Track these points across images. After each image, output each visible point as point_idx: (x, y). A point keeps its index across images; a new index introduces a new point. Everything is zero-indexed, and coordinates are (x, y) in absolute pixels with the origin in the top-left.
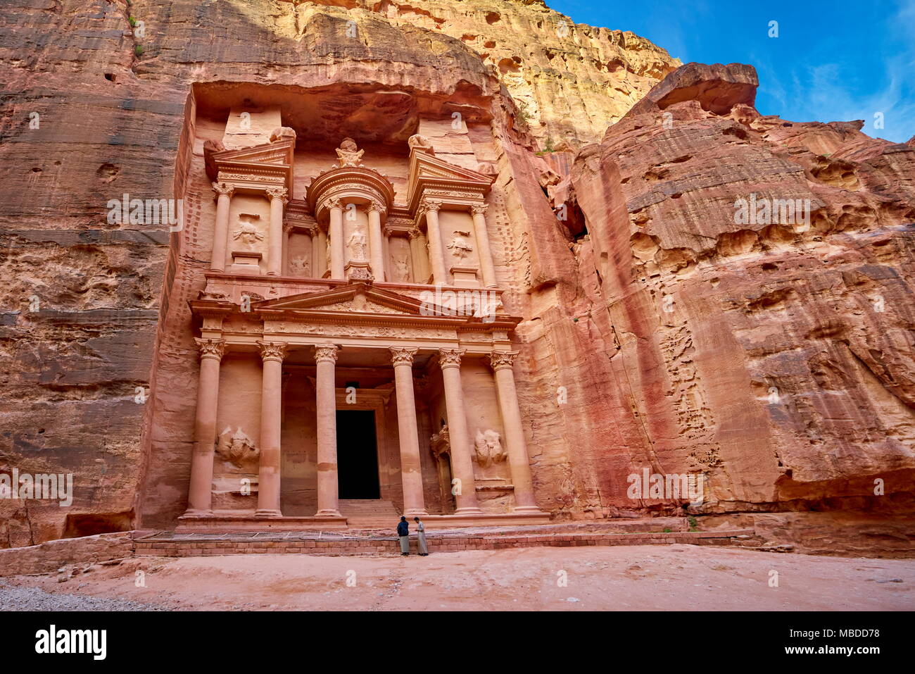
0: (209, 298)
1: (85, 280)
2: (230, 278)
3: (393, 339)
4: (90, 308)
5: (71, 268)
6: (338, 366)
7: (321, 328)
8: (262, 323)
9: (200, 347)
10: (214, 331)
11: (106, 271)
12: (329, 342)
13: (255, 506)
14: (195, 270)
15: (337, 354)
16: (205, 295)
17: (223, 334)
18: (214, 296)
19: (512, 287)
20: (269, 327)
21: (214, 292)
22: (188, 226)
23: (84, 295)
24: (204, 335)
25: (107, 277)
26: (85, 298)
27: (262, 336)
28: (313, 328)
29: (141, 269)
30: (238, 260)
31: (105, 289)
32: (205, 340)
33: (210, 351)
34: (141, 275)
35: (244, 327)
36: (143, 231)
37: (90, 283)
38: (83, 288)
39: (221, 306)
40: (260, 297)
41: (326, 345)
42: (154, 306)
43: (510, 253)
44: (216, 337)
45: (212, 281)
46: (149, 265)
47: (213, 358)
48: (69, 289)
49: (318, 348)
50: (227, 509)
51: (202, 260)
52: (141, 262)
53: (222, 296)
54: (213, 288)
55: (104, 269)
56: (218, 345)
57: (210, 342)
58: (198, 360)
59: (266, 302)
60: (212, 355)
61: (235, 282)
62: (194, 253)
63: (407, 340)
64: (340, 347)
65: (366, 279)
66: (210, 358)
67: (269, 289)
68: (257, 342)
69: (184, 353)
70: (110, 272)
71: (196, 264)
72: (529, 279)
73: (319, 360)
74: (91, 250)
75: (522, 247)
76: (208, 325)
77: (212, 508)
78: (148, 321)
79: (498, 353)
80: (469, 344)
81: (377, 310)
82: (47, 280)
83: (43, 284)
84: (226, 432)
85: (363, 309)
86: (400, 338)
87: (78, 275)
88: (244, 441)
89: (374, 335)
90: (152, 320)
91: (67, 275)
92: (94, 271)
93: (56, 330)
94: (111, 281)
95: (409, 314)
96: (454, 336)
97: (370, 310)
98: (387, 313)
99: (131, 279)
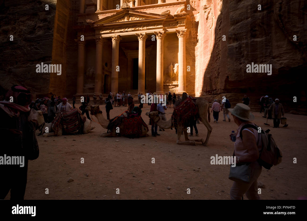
2: (85, 15)
8: (95, 31)
9: (77, 42)
12: (115, 35)
13: (94, 92)
16: (77, 23)
18: (80, 23)
20: (97, 32)
21: (80, 21)
24: (78, 38)
28: (110, 30)
30: (88, 7)
32: (78, 40)
38: (36, 28)
40: (92, 21)
45: (79, 17)
47: (81, 45)
48: (32, 29)
49: (112, 37)
51: (78, 9)
53: (82, 23)
59: (94, 23)
61: (86, 17)
63: (143, 30)
64: (119, 36)
65: (127, 7)
67: (97, 17)
68: (92, 38)
70: (41, 21)
71: (76, 11)
73: (112, 42)
74: (36, 14)
76: (79, 34)
78: (51, 37)
79: (179, 31)
80: (168, 28)
81: (133, 19)
82: (26, 27)
83: (25, 28)
84: (88, 69)
85: (127, 20)
86: (140, 30)
87: (34, 24)
88: (92, 72)
89: (131, 30)
90: (52, 36)
91: (31, 24)
92: (38, 22)
93: (29, 43)
94: (41, 25)
95: (144, 19)
96: (162, 26)
97: (130, 20)
98: (136, 20)
99: (47, 23)
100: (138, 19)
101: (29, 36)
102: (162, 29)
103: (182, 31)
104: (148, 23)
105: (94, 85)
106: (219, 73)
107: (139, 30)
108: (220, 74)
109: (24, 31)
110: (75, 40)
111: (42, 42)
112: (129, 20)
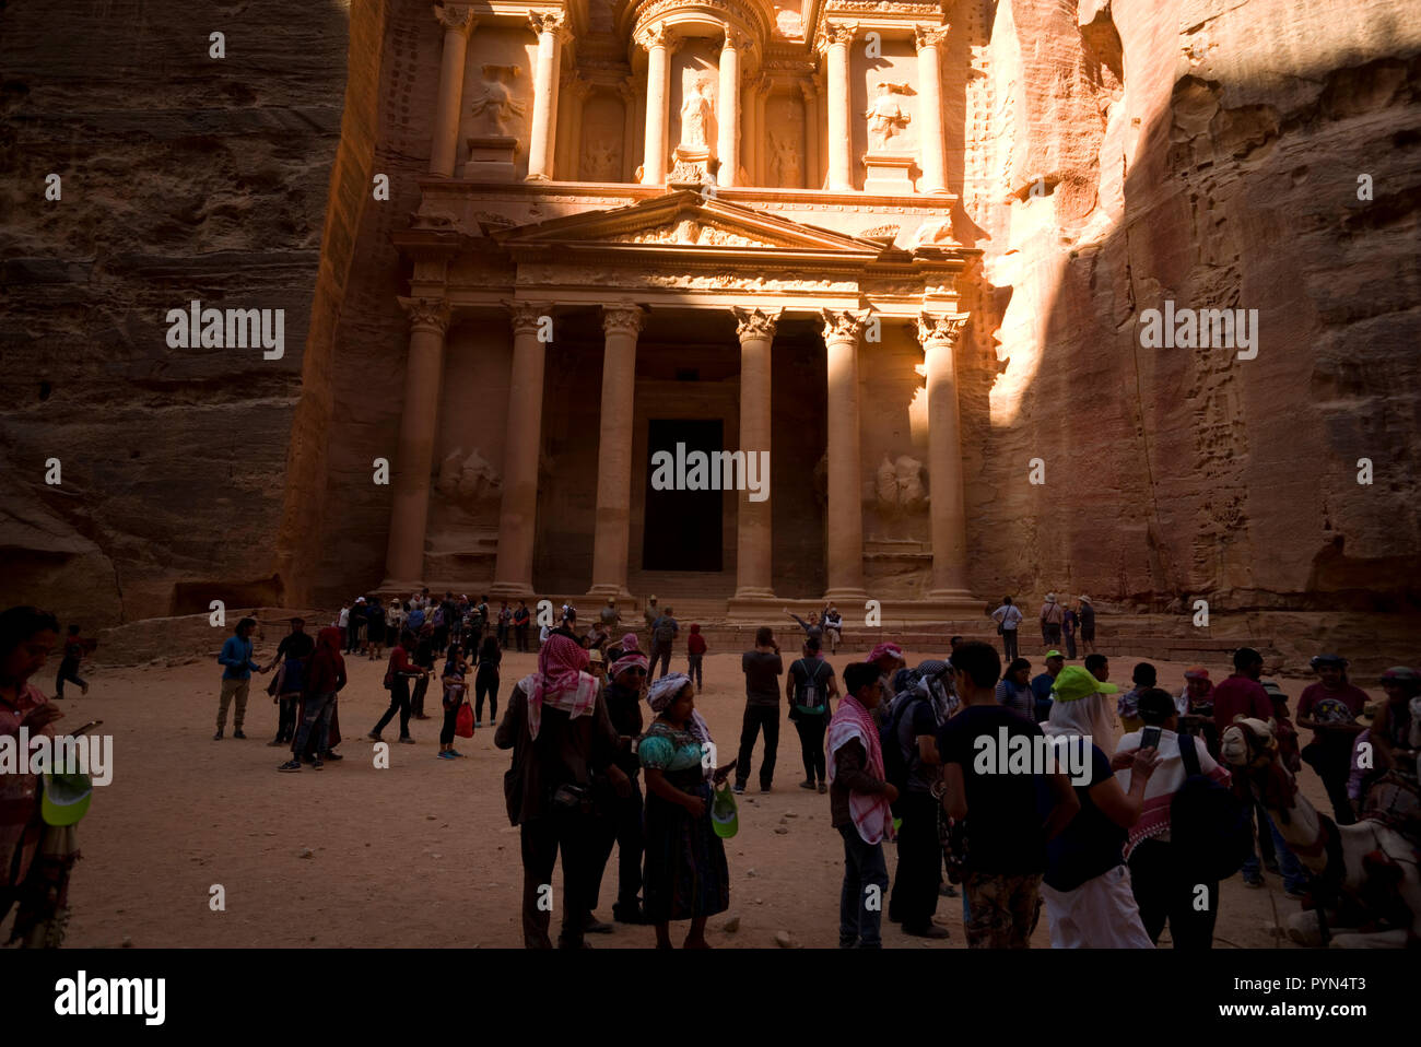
0: (424, 226)
1: (201, 200)
2: (461, 189)
3: (742, 292)
4: (207, 250)
5: (175, 180)
6: (644, 342)
7: (614, 275)
8: (513, 268)
9: (408, 312)
10: (431, 284)
11: (234, 183)
12: (626, 300)
13: (490, 578)
14: (406, 176)
15: (642, 322)
16: (416, 221)
17: (449, 289)
18: (434, 221)
19: (976, 191)
20: (525, 277)
21: (434, 214)
22: (393, 94)
23: (199, 228)
24: (414, 292)
25: (236, 195)
26: (200, 233)
27: (512, 290)
28: (600, 276)
29: (292, 178)
30: (477, 154)
31: (230, 213)
32: (415, 301)
33: (424, 320)
34: (290, 190)
35: (484, 275)
36: (296, 108)
37: (208, 206)
38: (199, 213)
39: (441, 240)
40: (509, 222)
41: (621, 306)
42: (311, 244)
43: (983, 125)
44: (432, 295)
45: (430, 195)
46: (305, 169)
47: (430, 331)
48: (173, 216)
49: (608, 311)
50: (449, 581)
51: (417, 155)
52: (292, 165)
53: (446, 222)
54: (433, 208)
55: (230, 179)
56: (437, 308)
57: (423, 303)
58: (407, 335)
59: (519, 231)
60: (426, 326)
61: (469, 196)
62: (403, 144)
63: (767, 293)
64: (645, 307)
65: (696, 183)
66: (425, 331)
67: (529, 206)
68: (502, 301)
69: (384, 323)
70: (240, 186)
71: (406, 164)
72: (1009, 175)
73: (608, 332)
74: (208, 146)
75: (1005, 113)
76: (423, 273)
77: (423, 580)
78: (302, 270)
79: (932, 317)
80: (881, 300)
81: (716, 241)
82: (136, 201)
83: (130, 208)
84: (452, 456)
85: (690, 239)
86: (753, 291)
87: (189, 191)
88: (480, 472)
89: (707, 286)
90: (307, 267)
91: (170, 191)
92: (214, 183)
93: (153, 289)
94: (241, 201)
95: (772, 246)
96: (853, 287)
97: (703, 240)
98: (732, 245)
99: (276, 197)
100: (743, 242)
101: (152, 250)
102: (855, 303)
103: (946, 320)
104: (790, 268)
105: (495, 543)
106: (1242, 520)
107: (746, 291)
108: (1249, 524)
109: (123, 219)
110: (401, 299)
111: (240, 293)
112: (695, 240)
